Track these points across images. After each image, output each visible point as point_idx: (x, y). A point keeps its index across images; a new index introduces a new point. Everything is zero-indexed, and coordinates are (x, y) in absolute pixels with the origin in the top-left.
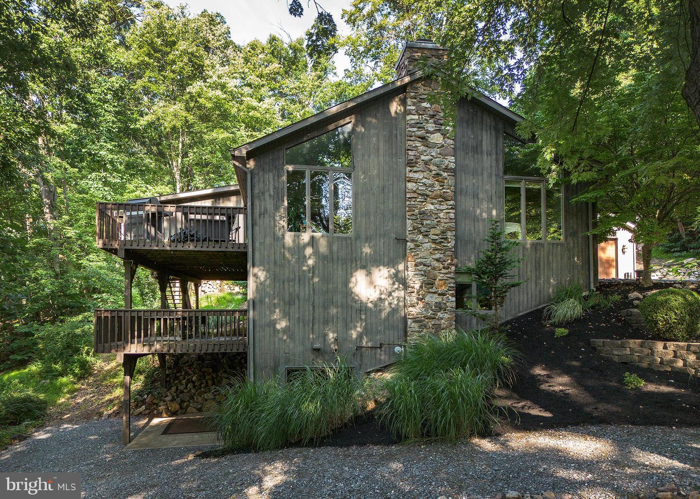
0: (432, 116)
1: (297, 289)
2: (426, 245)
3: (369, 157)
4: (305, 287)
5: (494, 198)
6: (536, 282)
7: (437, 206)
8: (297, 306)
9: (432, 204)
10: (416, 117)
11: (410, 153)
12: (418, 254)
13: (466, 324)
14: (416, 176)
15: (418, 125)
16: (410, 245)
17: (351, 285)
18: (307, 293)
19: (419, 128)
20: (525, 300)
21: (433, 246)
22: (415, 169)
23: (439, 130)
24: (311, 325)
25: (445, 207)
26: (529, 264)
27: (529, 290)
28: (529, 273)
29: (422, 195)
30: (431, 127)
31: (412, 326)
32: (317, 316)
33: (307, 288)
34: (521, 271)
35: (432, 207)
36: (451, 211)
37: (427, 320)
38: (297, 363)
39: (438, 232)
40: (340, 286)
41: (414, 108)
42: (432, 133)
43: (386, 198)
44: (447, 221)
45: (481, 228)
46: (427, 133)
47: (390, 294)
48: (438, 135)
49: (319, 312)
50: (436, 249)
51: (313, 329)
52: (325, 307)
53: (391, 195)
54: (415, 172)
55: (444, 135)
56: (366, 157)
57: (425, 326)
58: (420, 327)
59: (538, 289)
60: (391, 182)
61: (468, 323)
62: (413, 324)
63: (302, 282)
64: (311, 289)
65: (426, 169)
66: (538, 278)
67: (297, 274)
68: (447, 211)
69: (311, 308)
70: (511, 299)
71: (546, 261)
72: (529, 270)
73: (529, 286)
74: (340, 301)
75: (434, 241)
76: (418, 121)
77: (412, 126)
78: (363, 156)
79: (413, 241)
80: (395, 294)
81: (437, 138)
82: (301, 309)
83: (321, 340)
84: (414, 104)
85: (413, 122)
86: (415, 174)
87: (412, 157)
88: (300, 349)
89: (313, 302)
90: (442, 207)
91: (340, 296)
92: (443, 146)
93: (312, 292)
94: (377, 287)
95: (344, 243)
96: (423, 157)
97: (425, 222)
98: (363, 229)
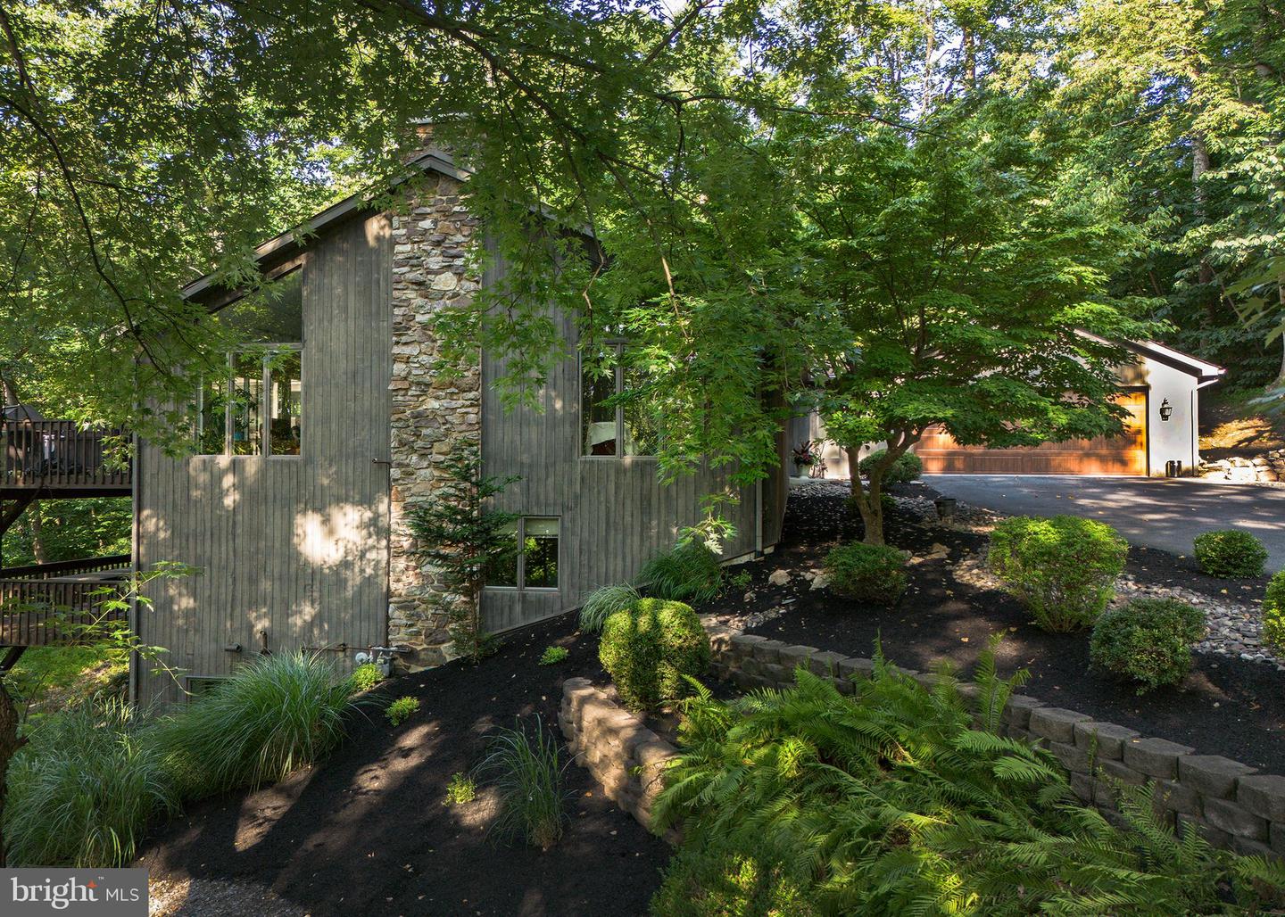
0: (438, 244)
1: (208, 549)
2: (422, 472)
3: (331, 321)
4: (220, 546)
5: (560, 382)
6: (642, 536)
7: (445, 403)
8: (207, 575)
9: (437, 398)
10: (408, 247)
11: (397, 311)
12: (409, 489)
13: (502, 613)
14: (407, 350)
15: (413, 261)
16: (395, 473)
17: (296, 540)
18: (224, 556)
19: (413, 266)
20: (619, 568)
21: (436, 473)
22: (404, 339)
23: (449, 267)
24: (229, 610)
25: (461, 402)
26: (628, 502)
27: (628, 550)
28: (628, 519)
29: (418, 384)
30: (435, 262)
31: (398, 616)
32: (239, 596)
33: (224, 548)
34: (612, 514)
35: (436, 404)
36: (470, 410)
37: (423, 606)
38: (205, 671)
39: (445, 449)
40: (277, 545)
41: (403, 231)
42: (437, 273)
43: (358, 391)
44: (464, 427)
45: (534, 436)
46: (428, 273)
47: (362, 556)
48: (449, 275)
49: (242, 586)
50: (441, 480)
51: (231, 615)
52: (253, 580)
53: (367, 385)
54: (406, 344)
55: (459, 275)
56: (326, 323)
57: (419, 616)
58: (410, 617)
59: (645, 550)
60: (367, 364)
61: (507, 610)
62: (397, 613)
63: (216, 537)
64: (231, 549)
65: (424, 338)
66: (645, 527)
67: (208, 525)
68: (464, 410)
69: (230, 580)
70: (590, 568)
71: (662, 496)
72: (628, 513)
73: (628, 541)
74: (276, 570)
75: (437, 465)
76: (411, 254)
77: (399, 265)
78: (321, 321)
79: (399, 465)
80: (372, 555)
81: (446, 282)
82: (214, 581)
83: (244, 633)
84: (405, 225)
85: (401, 257)
86: (404, 348)
87: (399, 319)
88: (209, 648)
89: (234, 572)
90: (454, 404)
91: (277, 562)
92: (456, 295)
93: (231, 553)
94: (340, 543)
95: (286, 471)
96: (419, 318)
97: (424, 431)
98: (318, 446)
